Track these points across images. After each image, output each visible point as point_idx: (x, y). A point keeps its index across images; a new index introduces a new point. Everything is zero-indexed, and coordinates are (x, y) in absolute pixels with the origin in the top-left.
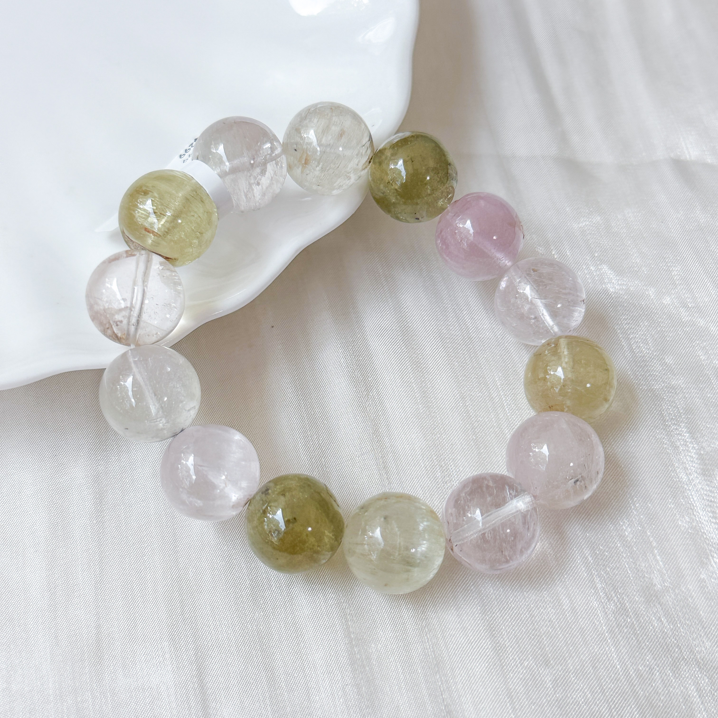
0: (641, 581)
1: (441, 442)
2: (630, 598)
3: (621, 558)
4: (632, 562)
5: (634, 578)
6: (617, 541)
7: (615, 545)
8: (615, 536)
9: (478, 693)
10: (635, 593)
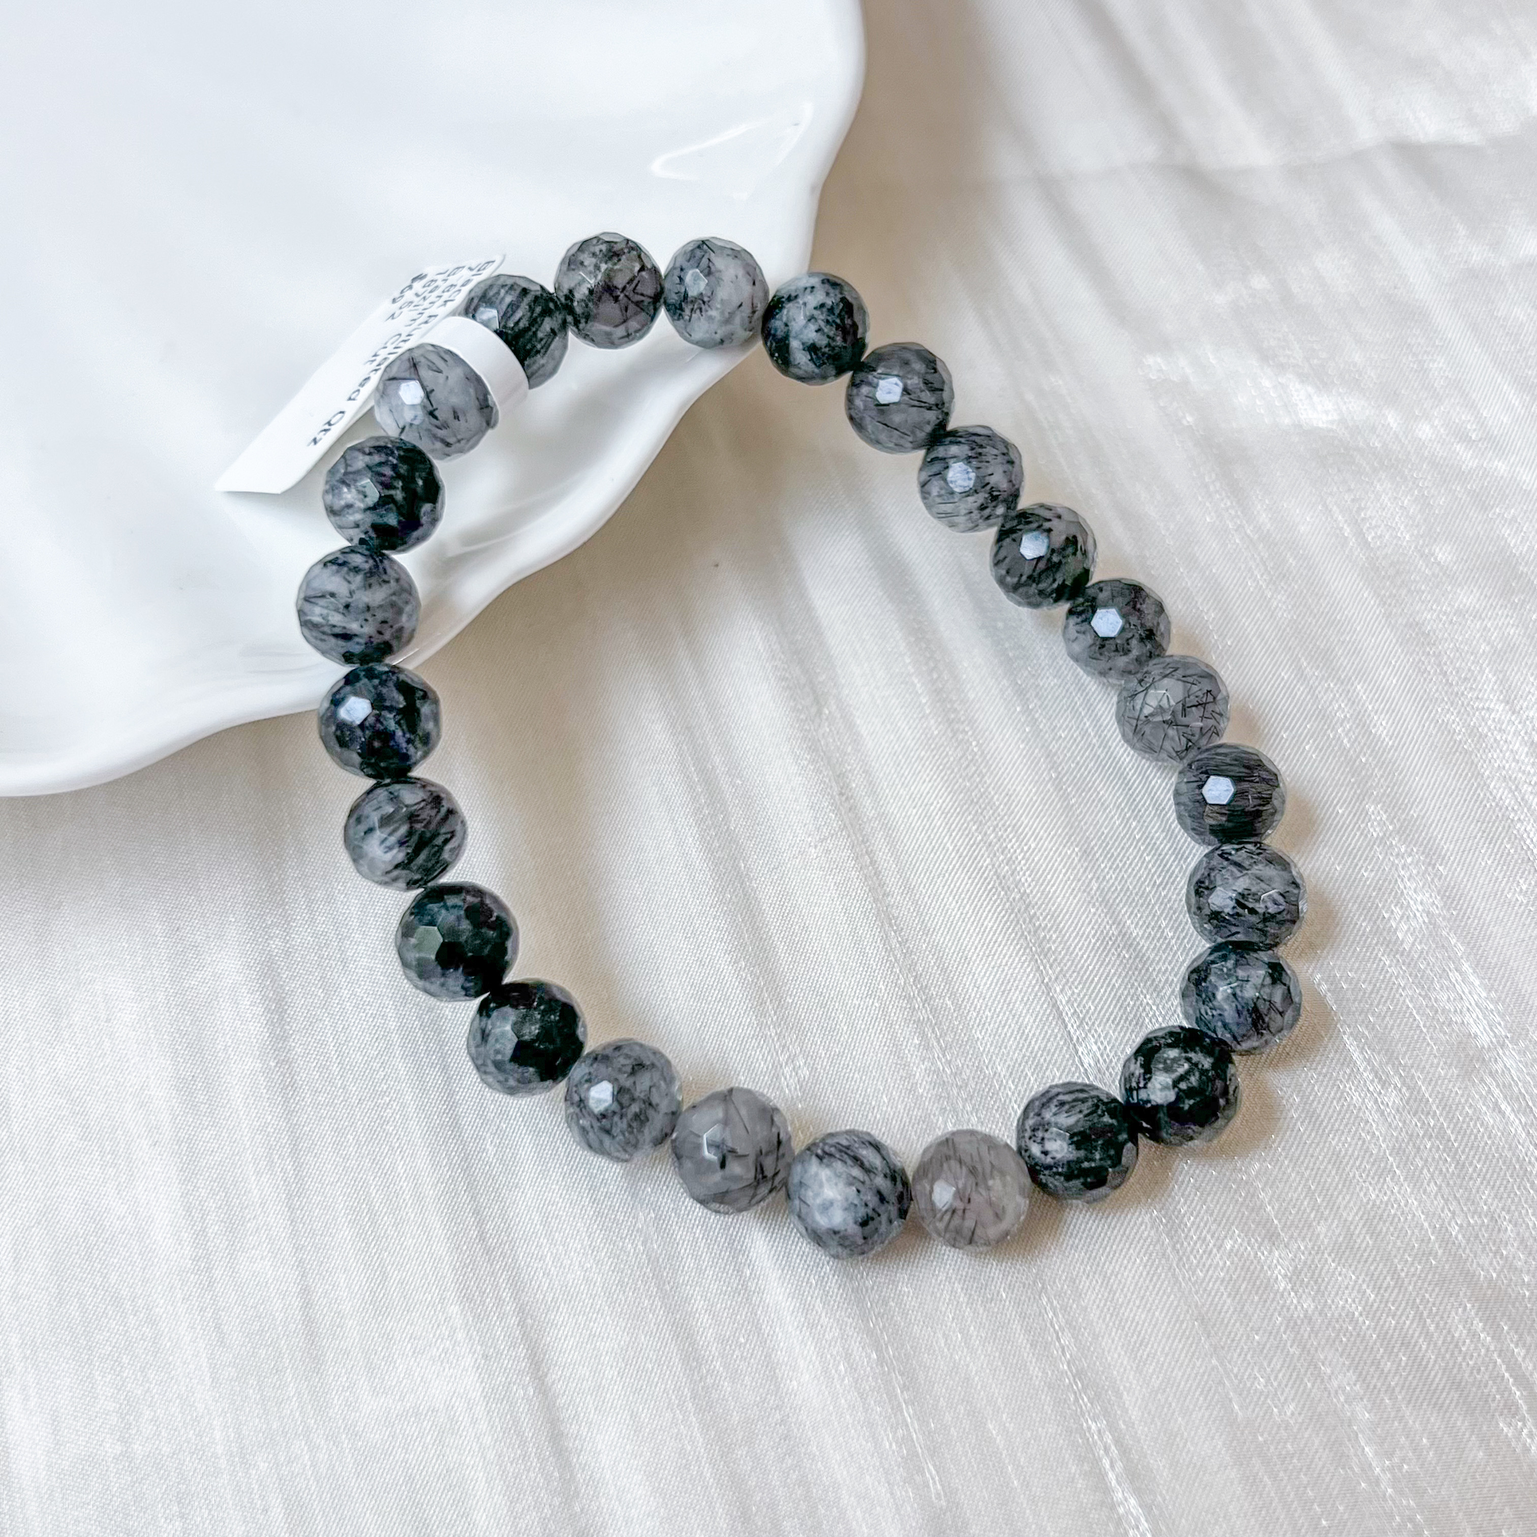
0: (1445, 1033)
1: (984, 793)
2: (1428, 1073)
3: (1397, 991)
4: (1420, 994)
5: (1428, 1029)
6: (1383, 955)
7: (1378, 965)
8: (1376, 944)
9: (1134, 1324)
10: (1436, 1061)
